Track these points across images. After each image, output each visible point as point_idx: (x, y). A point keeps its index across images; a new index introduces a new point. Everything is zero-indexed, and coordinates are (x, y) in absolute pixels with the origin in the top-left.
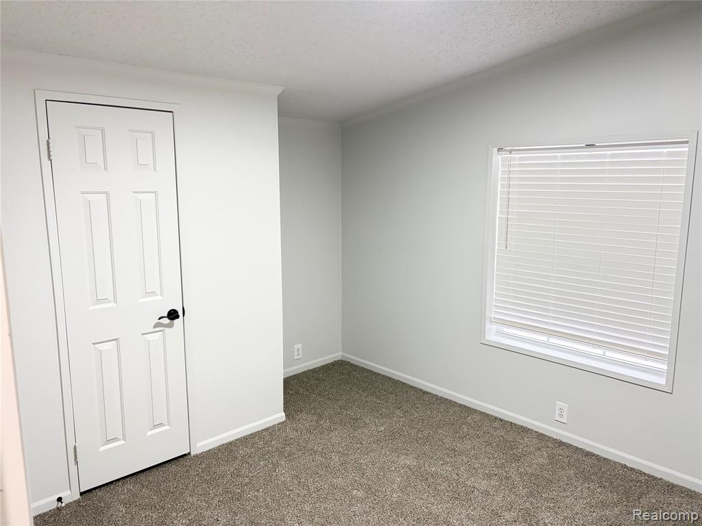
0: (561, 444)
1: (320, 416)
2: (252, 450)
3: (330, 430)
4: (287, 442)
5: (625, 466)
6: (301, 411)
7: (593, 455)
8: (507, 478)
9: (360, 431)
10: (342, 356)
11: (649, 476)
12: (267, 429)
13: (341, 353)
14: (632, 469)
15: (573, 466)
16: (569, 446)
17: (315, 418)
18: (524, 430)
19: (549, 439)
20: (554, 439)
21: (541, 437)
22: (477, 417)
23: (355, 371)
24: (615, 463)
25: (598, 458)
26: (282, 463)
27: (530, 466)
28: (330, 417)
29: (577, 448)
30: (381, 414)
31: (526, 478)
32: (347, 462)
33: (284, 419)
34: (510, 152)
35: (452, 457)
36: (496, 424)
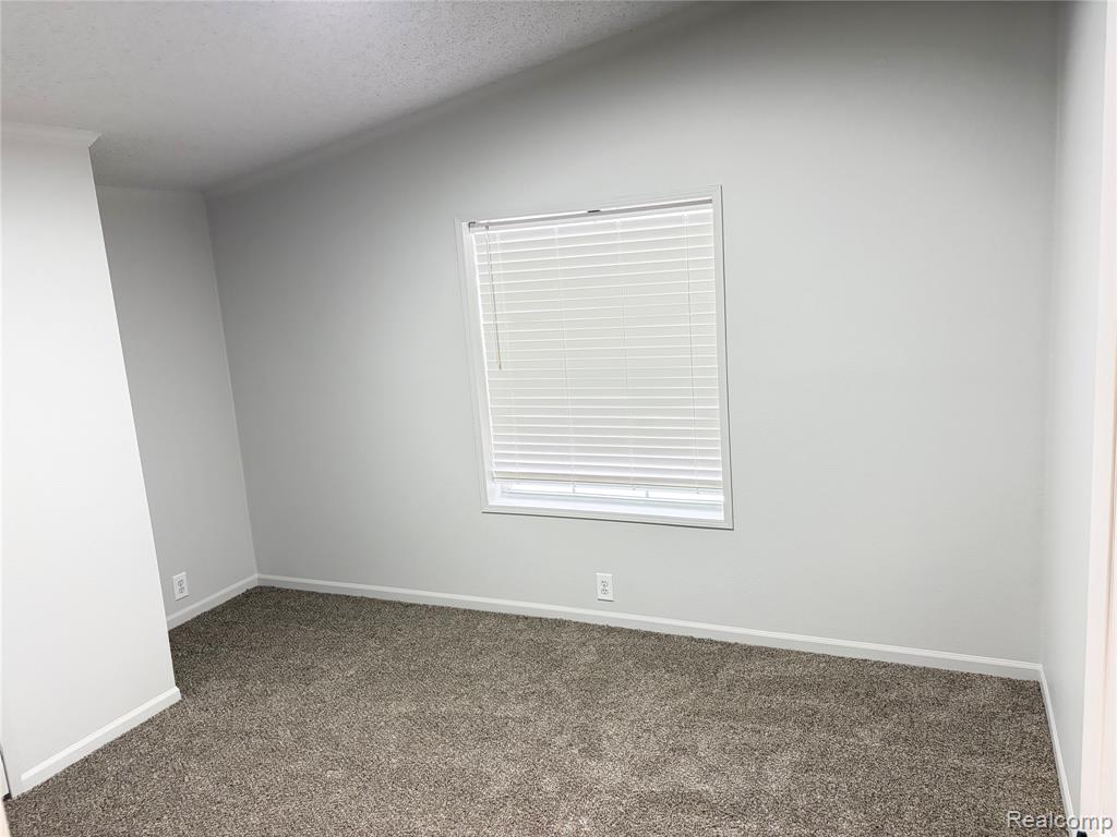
0: (610, 630)
1: (244, 679)
2: (131, 760)
3: (265, 695)
4: (193, 733)
5: (692, 639)
6: (207, 680)
7: (651, 634)
8: (549, 693)
9: (316, 684)
10: (259, 579)
11: (722, 643)
12: (150, 721)
13: (256, 576)
14: (701, 641)
15: (629, 654)
16: (620, 631)
17: (235, 683)
18: (559, 624)
19: (594, 627)
20: (600, 627)
21: (583, 627)
22: (492, 622)
23: (286, 598)
24: (680, 637)
25: (658, 636)
26: (193, 765)
27: (576, 670)
28: (261, 676)
29: (631, 631)
30: (345, 652)
31: (573, 686)
32: (306, 735)
33: (179, 697)
34: (487, 227)
35: (467, 686)
36: (520, 625)
